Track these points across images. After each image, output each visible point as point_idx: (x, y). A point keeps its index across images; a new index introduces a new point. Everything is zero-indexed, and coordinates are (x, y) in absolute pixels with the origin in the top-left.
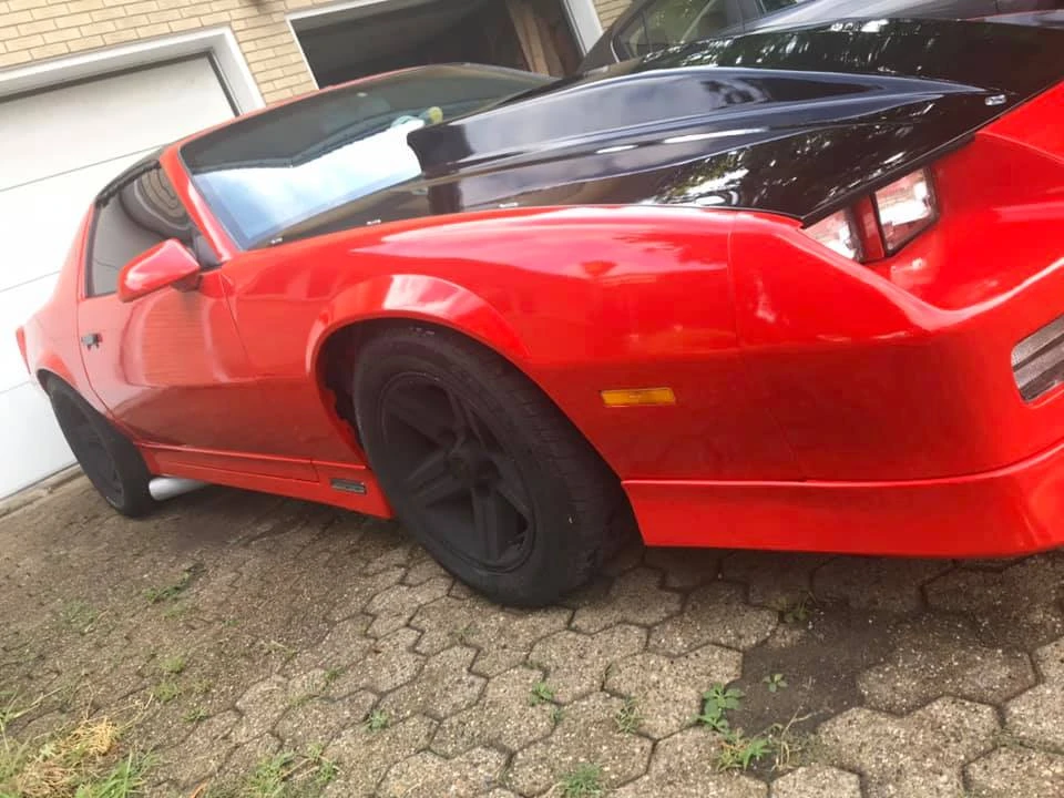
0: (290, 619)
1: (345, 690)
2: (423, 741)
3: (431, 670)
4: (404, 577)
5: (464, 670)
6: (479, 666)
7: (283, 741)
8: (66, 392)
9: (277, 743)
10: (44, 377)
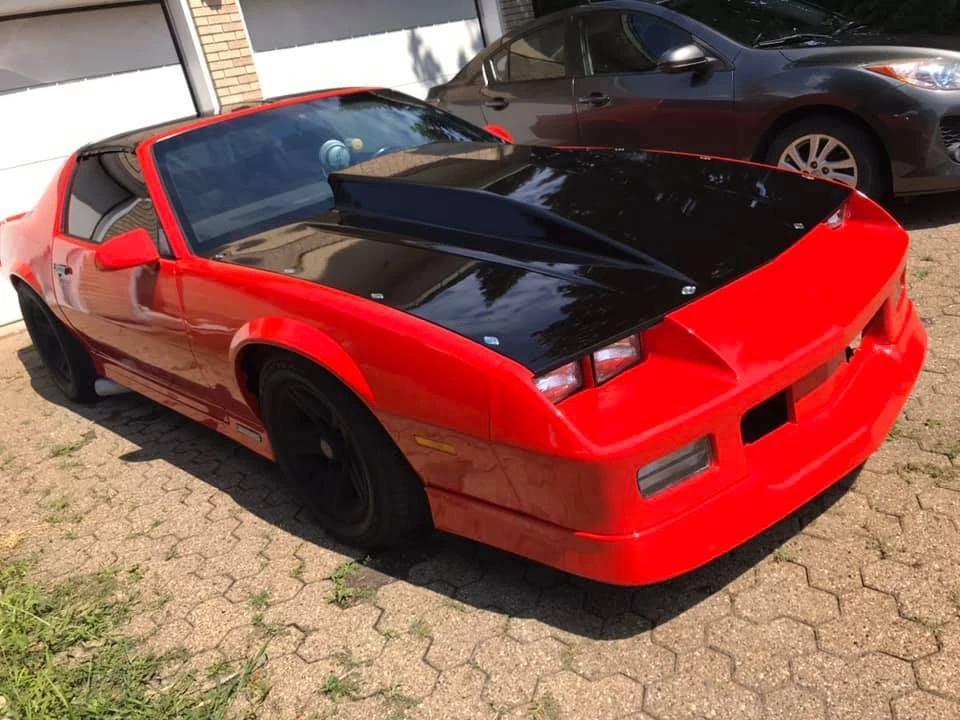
0: (141, 484)
1: (161, 534)
2: (193, 568)
3: (211, 530)
4: (217, 469)
5: (229, 533)
6: (237, 533)
7: (117, 558)
8: (32, 297)
9: (115, 558)
10: (15, 280)
